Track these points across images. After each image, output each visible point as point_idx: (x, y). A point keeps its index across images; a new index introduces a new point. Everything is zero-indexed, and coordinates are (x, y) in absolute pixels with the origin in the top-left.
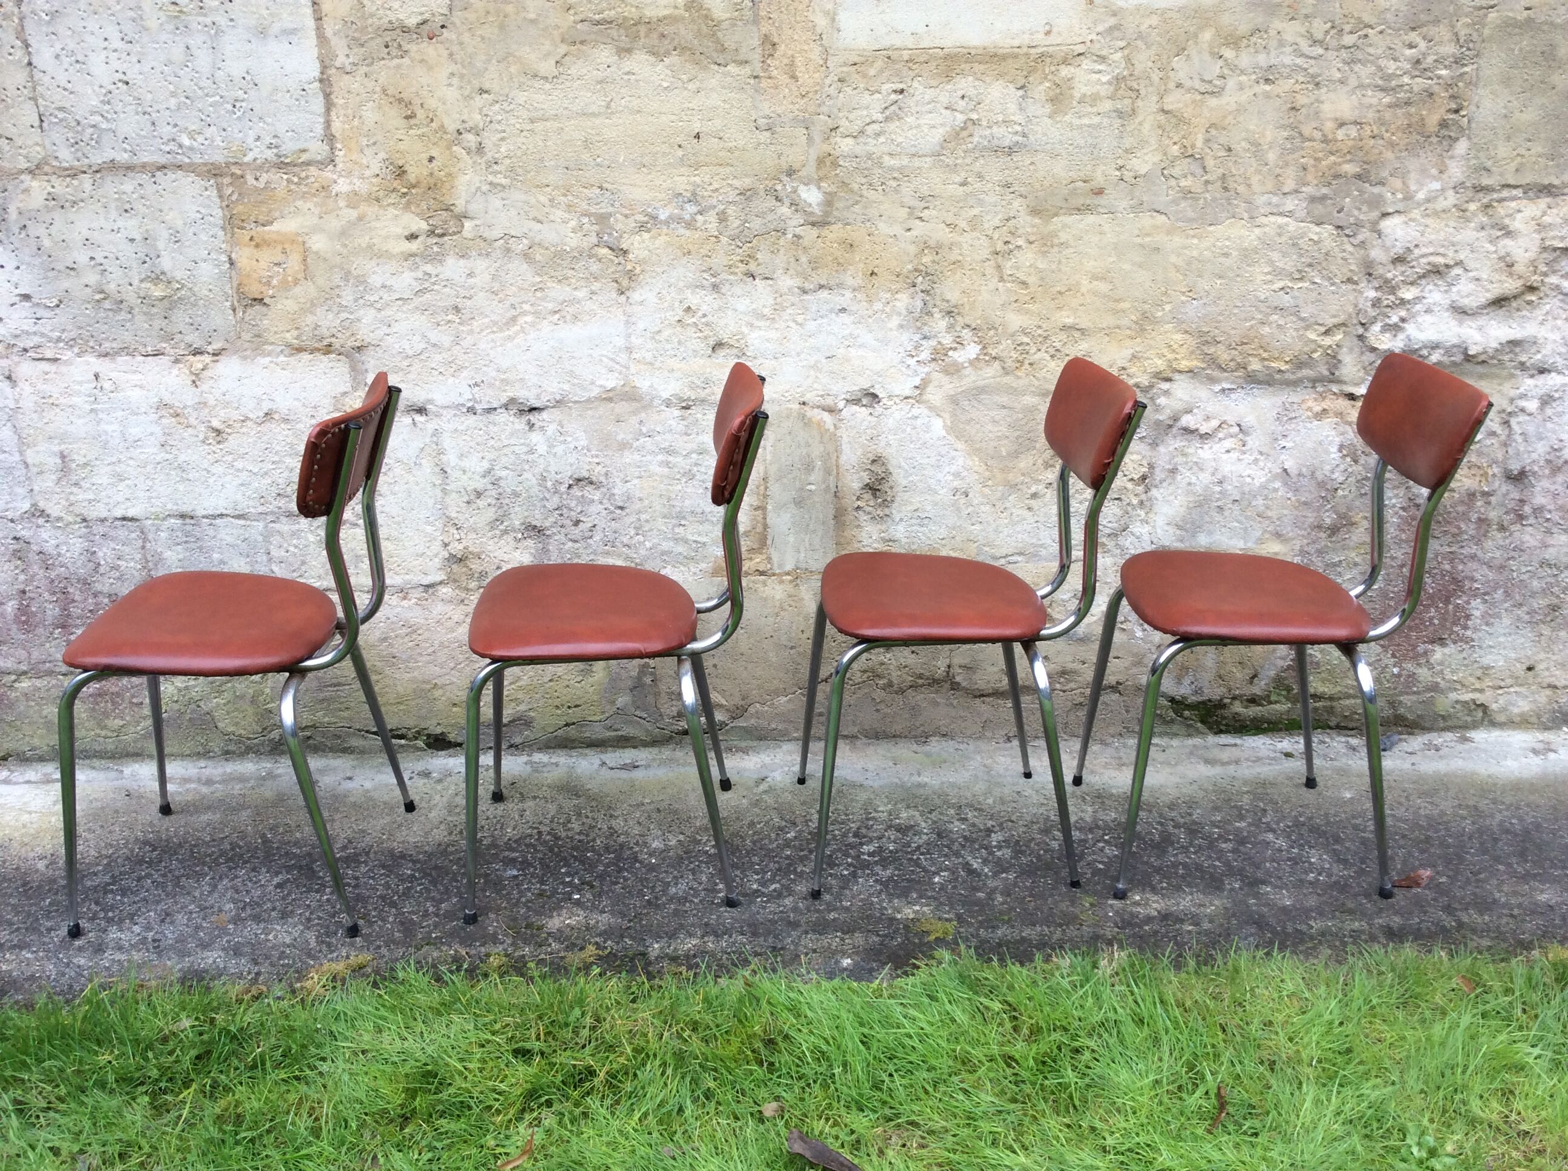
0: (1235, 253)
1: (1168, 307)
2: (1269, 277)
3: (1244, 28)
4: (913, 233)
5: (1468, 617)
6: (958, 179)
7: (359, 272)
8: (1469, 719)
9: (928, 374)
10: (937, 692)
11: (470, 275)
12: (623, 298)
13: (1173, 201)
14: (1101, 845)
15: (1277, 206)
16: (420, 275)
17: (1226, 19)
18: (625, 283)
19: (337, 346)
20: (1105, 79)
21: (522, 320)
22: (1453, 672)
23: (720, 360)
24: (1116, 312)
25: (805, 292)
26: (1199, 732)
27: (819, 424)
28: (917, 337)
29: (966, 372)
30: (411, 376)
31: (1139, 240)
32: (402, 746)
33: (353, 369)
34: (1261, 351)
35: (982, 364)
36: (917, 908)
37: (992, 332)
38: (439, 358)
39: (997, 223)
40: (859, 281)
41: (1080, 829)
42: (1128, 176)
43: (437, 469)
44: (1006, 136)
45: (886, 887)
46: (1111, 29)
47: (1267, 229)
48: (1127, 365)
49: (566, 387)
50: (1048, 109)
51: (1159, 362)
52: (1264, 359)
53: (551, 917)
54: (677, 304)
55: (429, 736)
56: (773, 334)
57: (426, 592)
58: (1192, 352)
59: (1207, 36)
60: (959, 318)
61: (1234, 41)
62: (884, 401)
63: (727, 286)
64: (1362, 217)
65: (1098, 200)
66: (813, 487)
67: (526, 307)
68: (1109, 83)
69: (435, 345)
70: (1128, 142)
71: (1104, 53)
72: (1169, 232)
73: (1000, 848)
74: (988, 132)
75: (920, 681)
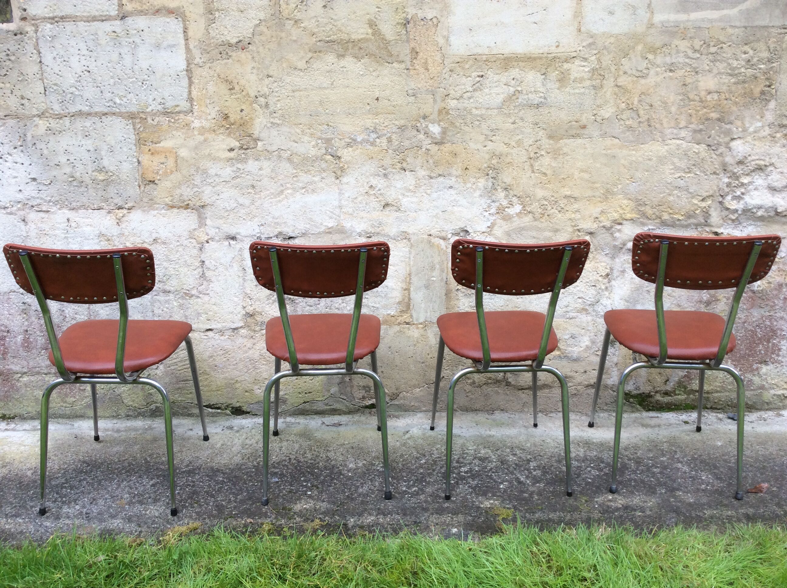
0: (654, 159)
1: (620, 186)
2: (672, 171)
3: (658, 44)
4: (487, 148)
5: (780, 350)
6: (511, 121)
7: (203, 167)
8: (781, 404)
9: (495, 220)
10: (498, 387)
11: (260, 169)
12: (338, 181)
13: (622, 132)
14: (589, 469)
15: (676, 134)
16: (235, 169)
17: (649, 39)
18: (339, 173)
19: (192, 205)
20: (587, 69)
21: (286, 192)
22: (772, 379)
23: (387, 213)
24: (593, 189)
25: (431, 178)
26: (638, 410)
27: (438, 246)
28: (489, 201)
29: (514, 219)
30: (229, 221)
31: (604, 152)
32: (219, 413)
33: (199, 217)
34: (669, 209)
35: (523, 215)
36: (492, 502)
37: (528, 199)
38: (243, 211)
39: (531, 143)
40: (459, 172)
41: (578, 461)
42: (599, 119)
43: (241, 269)
44: (535, 99)
45: (475, 490)
46: (590, 45)
47: (671, 146)
48: (599, 216)
49: (308, 226)
50: (557, 85)
51: (615, 215)
52: (671, 214)
53: (296, 504)
54: (365, 184)
55: (233, 408)
56: (415, 200)
57: (233, 332)
58: (633, 210)
59: (640, 47)
60: (511, 192)
61: (653, 50)
62: (472, 234)
63: (392, 175)
64: (721, 140)
65: (583, 131)
66: (434, 279)
67: (288, 185)
68: (589, 72)
69: (241, 205)
70: (598, 102)
71: (586, 56)
72: (620, 148)
73: (535, 470)
74: (526, 97)
75: (490, 381)
